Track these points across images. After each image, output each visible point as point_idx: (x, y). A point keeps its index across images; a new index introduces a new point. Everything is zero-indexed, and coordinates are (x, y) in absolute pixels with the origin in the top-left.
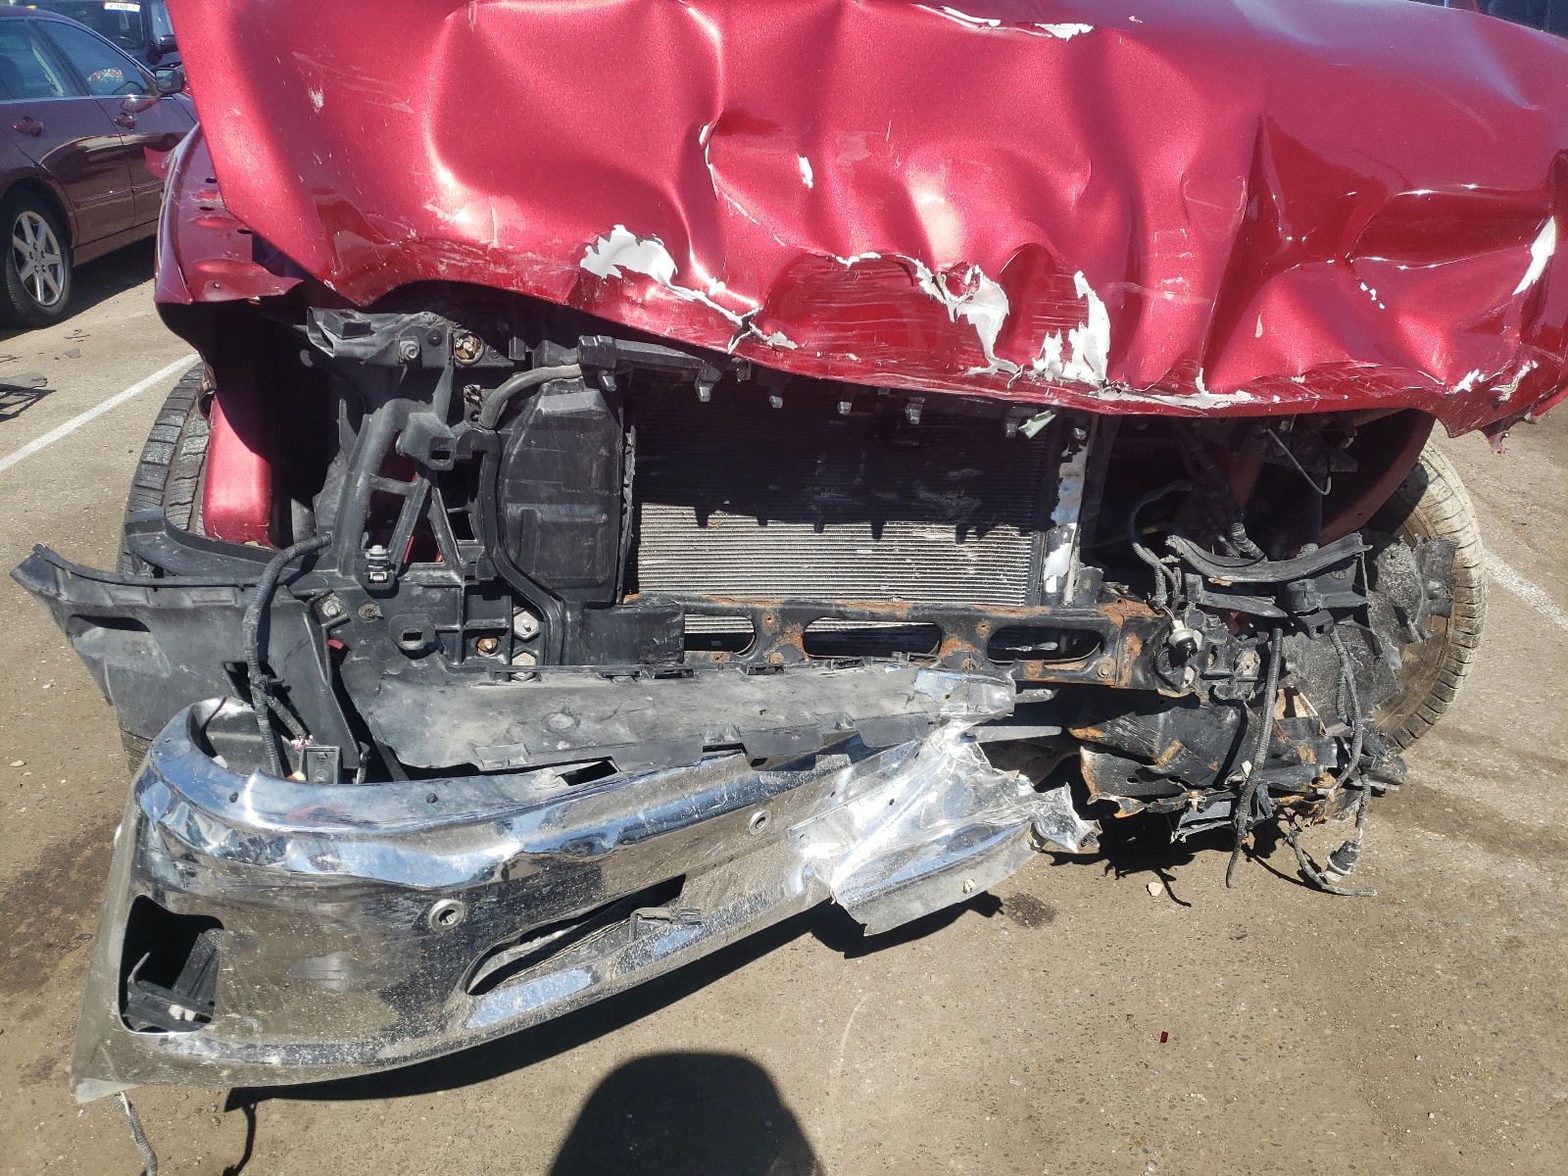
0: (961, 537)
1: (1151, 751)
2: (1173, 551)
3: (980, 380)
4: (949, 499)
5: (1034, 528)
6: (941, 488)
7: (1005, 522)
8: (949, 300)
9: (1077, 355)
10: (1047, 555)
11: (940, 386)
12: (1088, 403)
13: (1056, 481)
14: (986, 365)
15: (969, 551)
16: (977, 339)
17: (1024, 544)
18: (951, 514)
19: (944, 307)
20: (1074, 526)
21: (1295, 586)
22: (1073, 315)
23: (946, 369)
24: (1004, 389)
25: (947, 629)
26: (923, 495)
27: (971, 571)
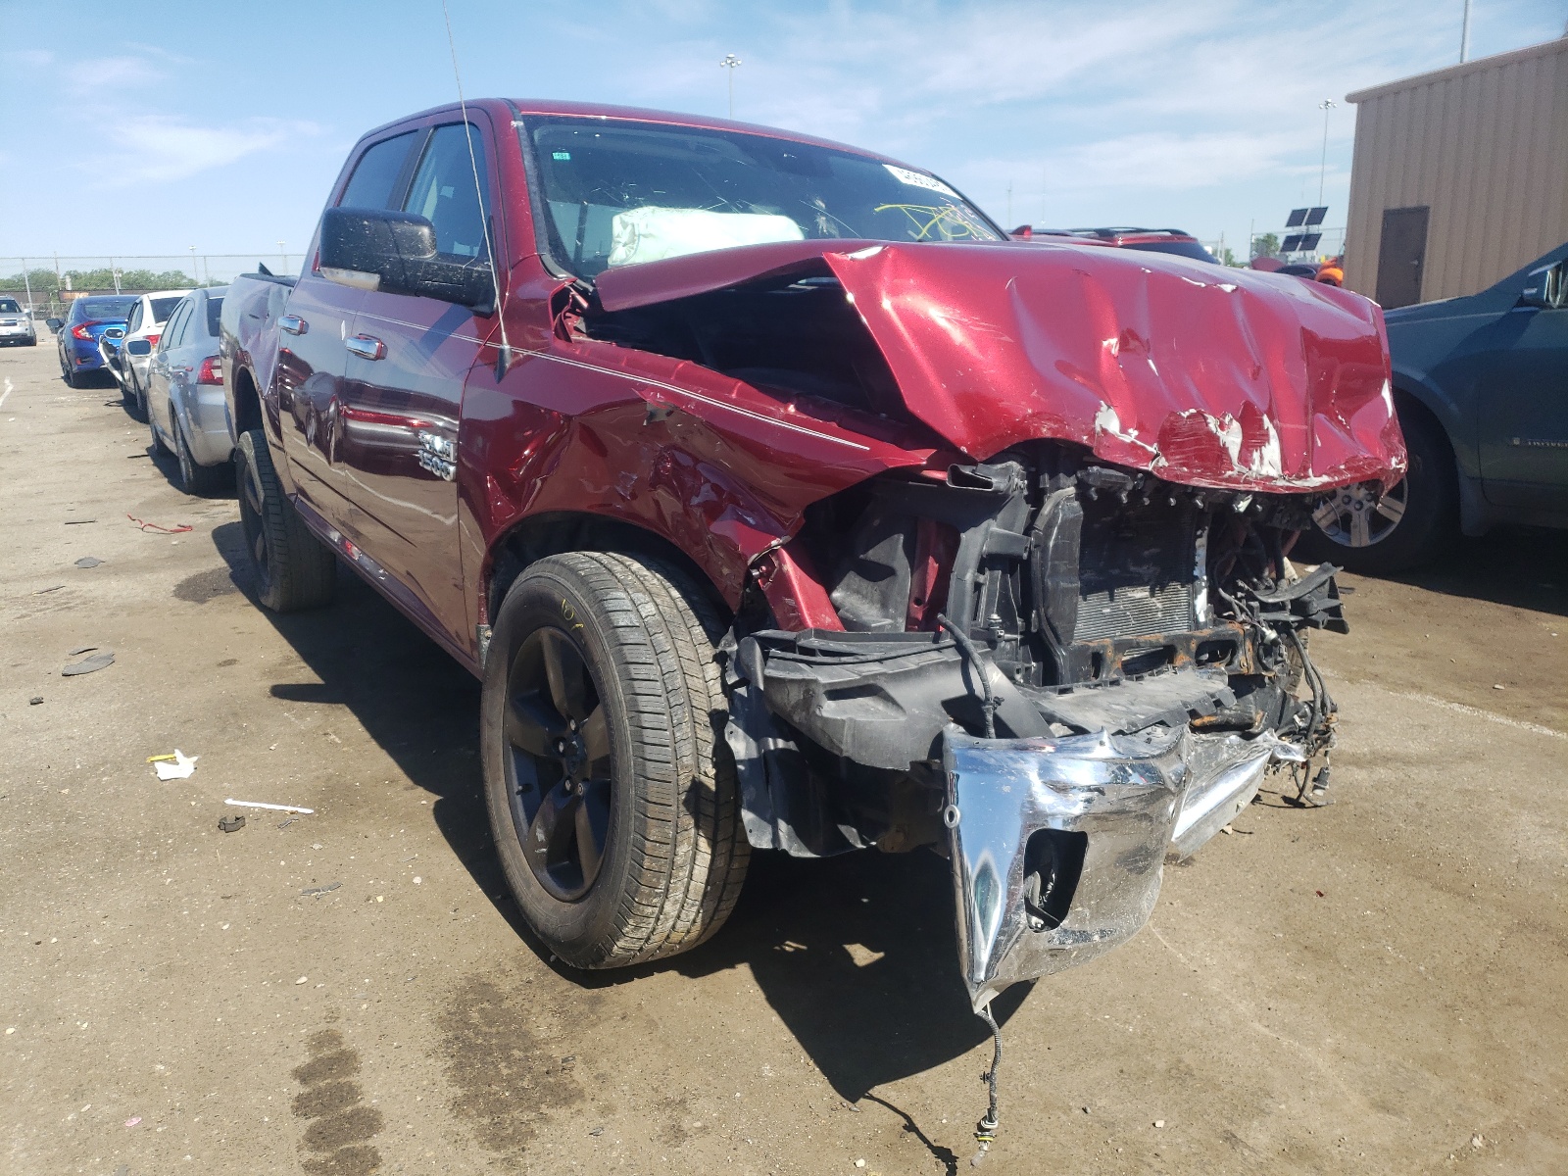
0: (1152, 595)
1: (1251, 718)
2: (1241, 589)
3: (1230, 480)
4: (1144, 569)
5: (1187, 583)
6: (1139, 562)
7: (1172, 581)
8: (1220, 433)
9: (1266, 461)
10: (1196, 598)
11: (1214, 484)
12: (1271, 488)
13: (1195, 549)
14: (1232, 470)
15: (1157, 603)
16: (1229, 456)
17: (1183, 593)
18: (1146, 580)
19: (1218, 438)
20: (1205, 578)
21: (1306, 598)
22: (1264, 438)
23: (1217, 475)
24: (1239, 483)
25: (1179, 647)
26: (1132, 569)
27: (1160, 615)
